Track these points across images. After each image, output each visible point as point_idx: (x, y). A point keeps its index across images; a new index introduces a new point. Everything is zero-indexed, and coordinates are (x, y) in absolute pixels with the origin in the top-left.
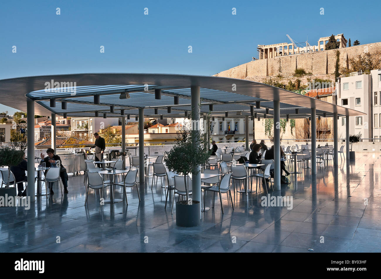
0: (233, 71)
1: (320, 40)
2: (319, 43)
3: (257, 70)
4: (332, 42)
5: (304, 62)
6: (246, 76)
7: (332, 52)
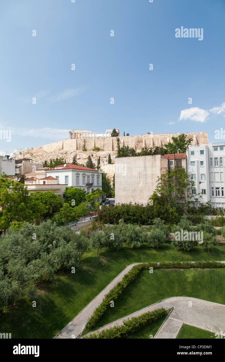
0: (53, 145)
1: (106, 131)
2: (106, 133)
3: (70, 146)
4: (114, 132)
5: (99, 143)
6: (63, 149)
7: (115, 138)
